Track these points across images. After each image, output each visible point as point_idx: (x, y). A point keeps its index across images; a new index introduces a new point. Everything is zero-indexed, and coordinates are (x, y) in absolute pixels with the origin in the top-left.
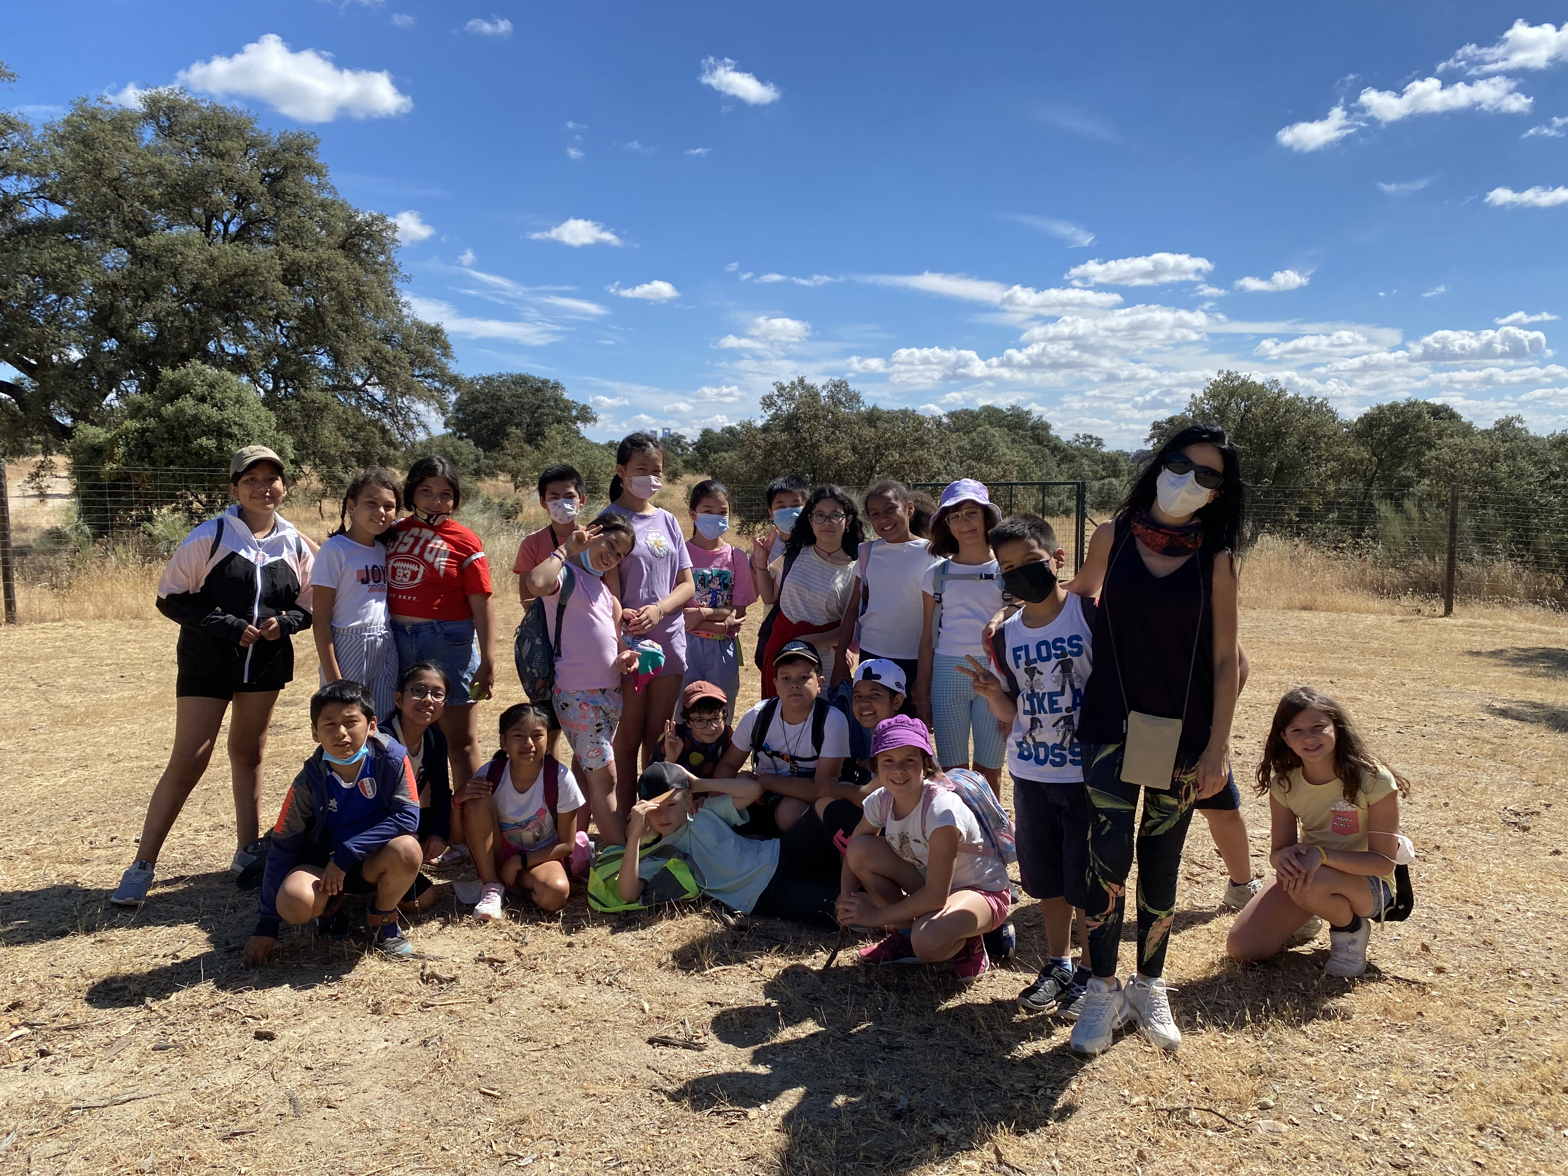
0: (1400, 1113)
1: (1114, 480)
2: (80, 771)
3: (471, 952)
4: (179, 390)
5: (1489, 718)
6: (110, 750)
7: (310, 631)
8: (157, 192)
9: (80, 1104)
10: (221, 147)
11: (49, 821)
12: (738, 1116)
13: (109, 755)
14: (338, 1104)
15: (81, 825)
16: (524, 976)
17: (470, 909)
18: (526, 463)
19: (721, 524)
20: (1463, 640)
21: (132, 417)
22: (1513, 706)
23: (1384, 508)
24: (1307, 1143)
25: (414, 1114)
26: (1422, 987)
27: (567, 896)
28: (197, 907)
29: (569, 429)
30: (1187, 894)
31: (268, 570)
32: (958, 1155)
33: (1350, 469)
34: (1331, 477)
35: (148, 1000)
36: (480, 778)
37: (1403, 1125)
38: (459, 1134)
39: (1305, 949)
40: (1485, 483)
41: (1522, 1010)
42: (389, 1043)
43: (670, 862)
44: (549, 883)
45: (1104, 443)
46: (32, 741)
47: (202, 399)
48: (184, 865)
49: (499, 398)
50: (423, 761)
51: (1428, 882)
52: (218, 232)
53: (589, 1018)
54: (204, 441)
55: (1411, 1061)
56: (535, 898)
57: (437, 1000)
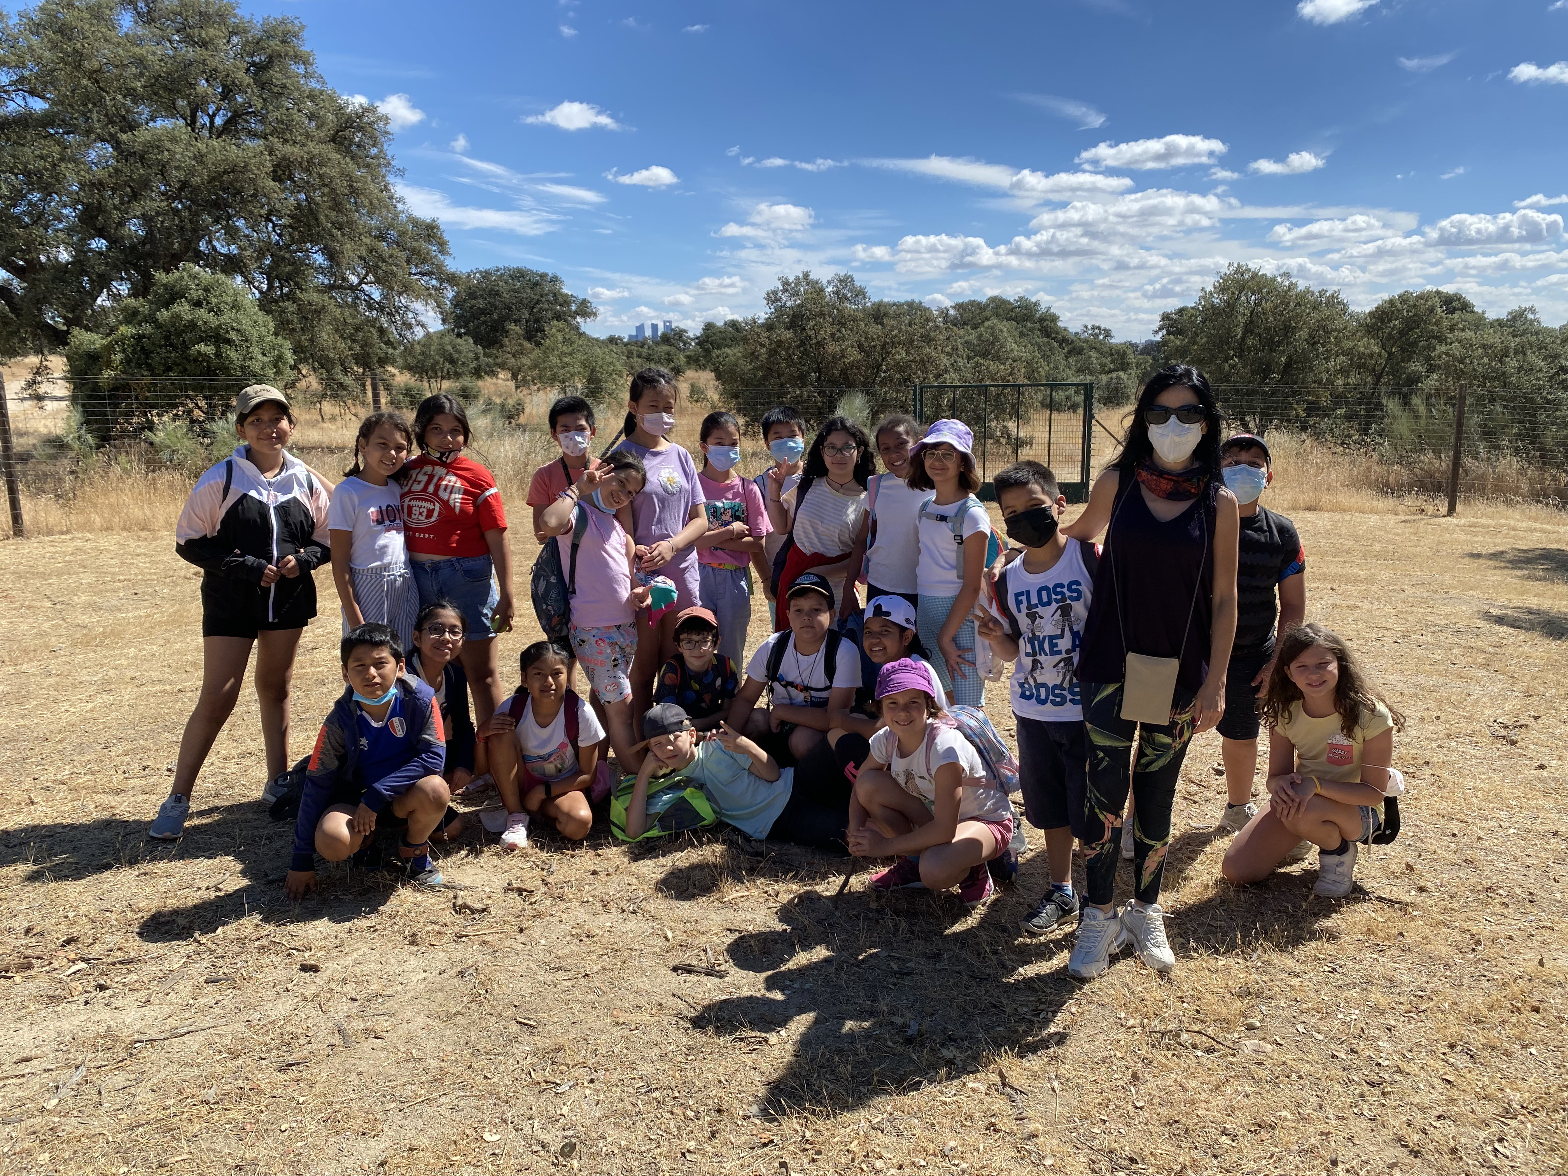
0: (1377, 1032)
1: (1122, 375)
2: (105, 696)
3: (500, 881)
4: (174, 295)
5: (1485, 625)
6: (130, 674)
7: (329, 566)
8: (139, 84)
9: (143, 1037)
10: (204, 35)
11: (81, 749)
12: (760, 1042)
13: (132, 679)
14: (385, 1034)
15: (113, 754)
16: (552, 906)
17: (495, 838)
18: (526, 361)
19: (733, 456)
20: (1465, 541)
21: (128, 322)
22: (1509, 612)
23: (1392, 405)
24: (1289, 1062)
25: (455, 1043)
26: (1403, 907)
27: (590, 825)
28: (233, 838)
29: (569, 324)
30: (1184, 814)
31: (283, 510)
32: (965, 1078)
33: (1359, 363)
34: (1340, 371)
35: (196, 935)
36: (503, 714)
37: (1380, 1043)
38: (500, 1062)
39: (1295, 869)
40: (1494, 379)
41: (1498, 928)
42: (428, 974)
43: (687, 793)
44: (573, 813)
45: (1113, 334)
46: (54, 665)
47: (198, 304)
48: (217, 795)
49: (497, 294)
50: (446, 696)
51: (1416, 799)
52: (204, 125)
53: (615, 947)
54: (202, 347)
55: (1391, 981)
56: (560, 827)
57: (470, 931)
